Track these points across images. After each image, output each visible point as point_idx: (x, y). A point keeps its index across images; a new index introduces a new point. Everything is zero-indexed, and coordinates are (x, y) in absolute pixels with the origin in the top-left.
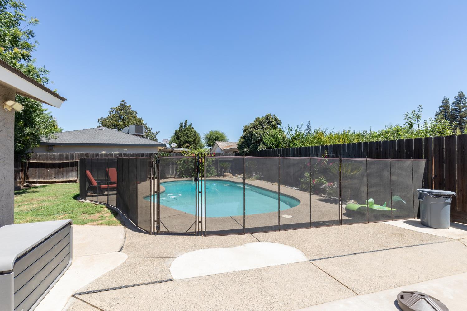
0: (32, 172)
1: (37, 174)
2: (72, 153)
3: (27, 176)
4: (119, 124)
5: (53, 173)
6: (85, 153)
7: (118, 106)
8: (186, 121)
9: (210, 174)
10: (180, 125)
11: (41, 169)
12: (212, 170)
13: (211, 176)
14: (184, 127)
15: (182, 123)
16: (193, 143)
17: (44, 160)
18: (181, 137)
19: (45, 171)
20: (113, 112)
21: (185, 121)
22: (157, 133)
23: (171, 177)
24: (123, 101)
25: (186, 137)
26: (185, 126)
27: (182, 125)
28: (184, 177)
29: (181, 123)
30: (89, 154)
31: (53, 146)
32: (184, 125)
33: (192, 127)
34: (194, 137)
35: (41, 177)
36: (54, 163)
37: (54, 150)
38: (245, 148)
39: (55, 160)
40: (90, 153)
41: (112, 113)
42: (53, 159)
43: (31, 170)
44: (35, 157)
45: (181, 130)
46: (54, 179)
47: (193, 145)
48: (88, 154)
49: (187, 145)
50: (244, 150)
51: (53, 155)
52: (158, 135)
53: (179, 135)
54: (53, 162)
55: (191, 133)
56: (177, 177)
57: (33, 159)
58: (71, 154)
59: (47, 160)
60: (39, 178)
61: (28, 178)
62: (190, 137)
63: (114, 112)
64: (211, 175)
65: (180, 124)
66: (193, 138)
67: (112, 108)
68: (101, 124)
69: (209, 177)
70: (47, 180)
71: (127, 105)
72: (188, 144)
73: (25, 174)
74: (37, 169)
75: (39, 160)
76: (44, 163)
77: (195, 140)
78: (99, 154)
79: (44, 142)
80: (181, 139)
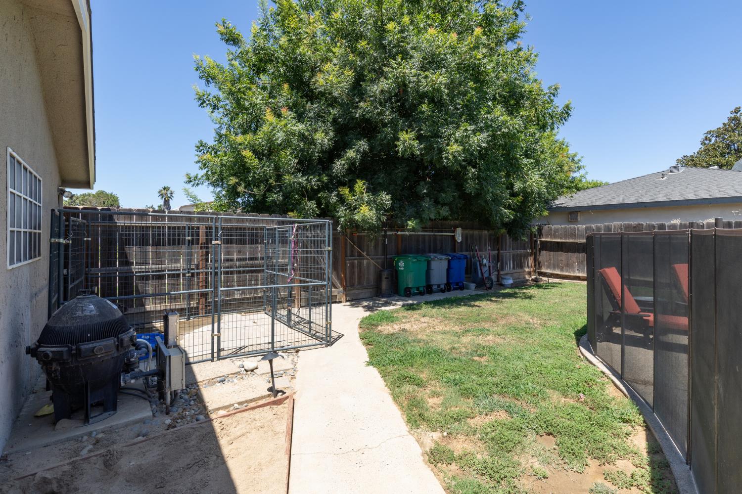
0: (545, 256)
1: (552, 262)
2: (606, 224)
3: (539, 263)
4: (725, 161)
5: (575, 260)
6: (633, 223)
7: (724, 124)
11: (557, 252)
17: (561, 238)
19: (563, 256)
20: (710, 140)
24: (737, 110)
30: (642, 225)
31: (577, 212)
35: (558, 267)
36: (577, 243)
37: (579, 220)
39: (579, 238)
40: (645, 224)
41: (707, 142)
42: (575, 235)
43: (543, 253)
44: (549, 234)
46: (577, 272)
48: (639, 224)
51: (575, 228)
54: (576, 241)
57: (547, 237)
58: (605, 226)
59: (566, 238)
60: (554, 269)
61: (540, 267)
63: (713, 139)
67: (707, 133)
70: (567, 274)
73: (535, 260)
74: (552, 252)
75: (555, 237)
76: (562, 242)
78: (667, 224)
79: (564, 207)
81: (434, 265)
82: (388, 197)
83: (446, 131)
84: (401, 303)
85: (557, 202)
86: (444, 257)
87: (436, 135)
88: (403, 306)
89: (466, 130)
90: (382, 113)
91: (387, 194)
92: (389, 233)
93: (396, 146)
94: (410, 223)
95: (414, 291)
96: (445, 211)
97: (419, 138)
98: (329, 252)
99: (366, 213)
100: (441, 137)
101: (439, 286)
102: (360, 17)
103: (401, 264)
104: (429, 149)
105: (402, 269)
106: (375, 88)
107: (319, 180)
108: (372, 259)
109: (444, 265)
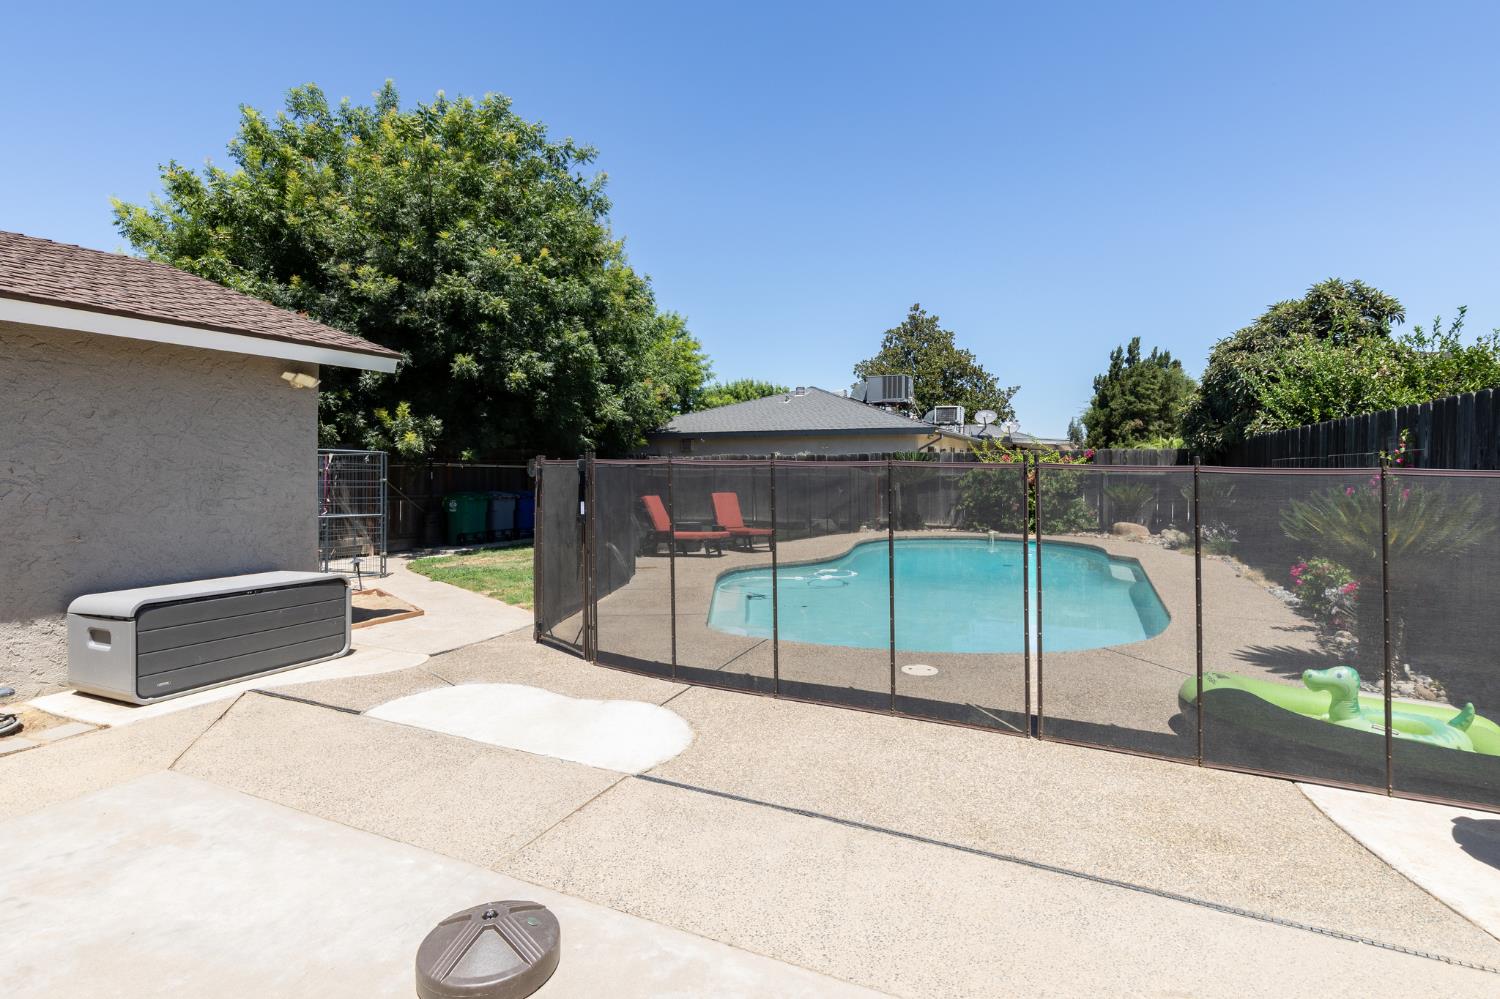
7: (903, 323)
8: (1136, 341)
9: (1064, 524)
10: (1112, 357)
12: (1073, 510)
13: (1066, 532)
14: (1125, 365)
15: (1120, 351)
16: (1160, 418)
18: (1112, 400)
20: (890, 342)
21: (1131, 341)
22: (1011, 392)
23: (942, 525)
24: (916, 308)
25: (1132, 399)
26: (1131, 360)
27: (1118, 358)
28: (976, 530)
29: (1116, 349)
31: (690, 439)
32: (1125, 355)
33: (1172, 360)
34: (1163, 396)
37: (692, 449)
38: (1207, 429)
41: (887, 344)
45: (1117, 374)
47: (1156, 424)
49: (1133, 423)
50: (1199, 437)
52: (1014, 396)
53: (1108, 393)
55: (1153, 384)
56: (957, 528)
62: (1148, 397)
63: (894, 341)
64: (1071, 525)
65: (1113, 354)
66: (1161, 401)
67: (888, 332)
68: (861, 379)
69: (1061, 533)
71: (928, 316)
72: (1139, 422)
77: (1165, 407)
79: (675, 433)
80: (1113, 405)
81: (498, 505)
82: (438, 422)
83: (510, 354)
84: (453, 551)
85: (670, 425)
86: (510, 496)
87: (499, 358)
88: (456, 553)
89: (531, 357)
90: (432, 325)
91: (437, 419)
92: (435, 464)
93: (451, 368)
94: (465, 453)
95: (470, 538)
96: (509, 440)
97: (479, 359)
98: (384, 483)
99: (412, 440)
100: (504, 361)
101: (503, 531)
102: (403, 206)
103: (453, 505)
104: (489, 371)
105: (454, 510)
106: (423, 295)
107: (338, 398)
108: (411, 499)
109: (511, 505)
